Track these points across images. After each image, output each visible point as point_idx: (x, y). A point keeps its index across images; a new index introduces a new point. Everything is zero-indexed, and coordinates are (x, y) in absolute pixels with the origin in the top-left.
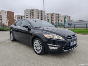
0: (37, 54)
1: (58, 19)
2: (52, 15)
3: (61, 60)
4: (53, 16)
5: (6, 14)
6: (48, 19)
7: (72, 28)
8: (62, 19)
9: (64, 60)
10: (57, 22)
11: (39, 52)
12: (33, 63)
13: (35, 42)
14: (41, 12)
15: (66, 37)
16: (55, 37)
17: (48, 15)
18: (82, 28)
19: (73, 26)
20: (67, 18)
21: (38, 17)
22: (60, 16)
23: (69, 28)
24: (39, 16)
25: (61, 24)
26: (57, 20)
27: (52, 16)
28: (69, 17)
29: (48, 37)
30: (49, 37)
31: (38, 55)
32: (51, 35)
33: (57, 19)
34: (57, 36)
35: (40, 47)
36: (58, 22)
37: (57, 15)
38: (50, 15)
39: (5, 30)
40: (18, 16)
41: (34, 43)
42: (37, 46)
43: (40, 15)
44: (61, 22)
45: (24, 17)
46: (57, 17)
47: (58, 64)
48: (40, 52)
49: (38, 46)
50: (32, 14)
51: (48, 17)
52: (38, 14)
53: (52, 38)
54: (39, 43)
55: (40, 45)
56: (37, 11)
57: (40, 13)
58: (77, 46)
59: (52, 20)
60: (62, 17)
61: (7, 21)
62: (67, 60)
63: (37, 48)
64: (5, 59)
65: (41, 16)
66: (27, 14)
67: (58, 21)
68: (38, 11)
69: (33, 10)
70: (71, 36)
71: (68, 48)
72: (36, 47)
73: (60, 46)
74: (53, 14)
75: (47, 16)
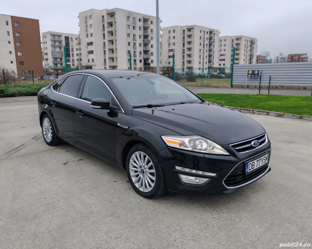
0: (140, 194)
1: (210, 50)
2: (187, 33)
3: (216, 216)
4: (190, 36)
5: (10, 28)
6: (172, 47)
7: (260, 88)
8: (223, 48)
9: (224, 215)
10: (206, 60)
11: (146, 191)
12: (132, 227)
13: (133, 156)
14: (145, 20)
15: (233, 146)
16: (199, 147)
17: (172, 34)
18: (299, 88)
19: (265, 83)
20: (242, 47)
21: (131, 39)
22: (216, 38)
23: (248, 87)
24: (137, 37)
25: (220, 69)
26: (206, 54)
27: (187, 39)
28: (252, 42)
29: (177, 146)
30: (180, 145)
31: (145, 201)
32: (186, 140)
33: (207, 48)
34: (207, 143)
35: (152, 174)
36: (210, 62)
37: (207, 36)
38: (179, 35)
39: (13, 95)
40: (53, 35)
41: (131, 161)
42: (139, 170)
43: (139, 33)
44: (222, 62)
45: (78, 38)
46: (207, 42)
47: (205, 228)
48: (150, 189)
49: (143, 172)
50: (111, 29)
51: (172, 41)
52: (134, 28)
53: (190, 149)
54: (149, 162)
55: (151, 168)
56: (128, 18)
57: (141, 24)
58: (270, 169)
59: (187, 52)
60: (223, 43)
61: (13, 57)
62: (233, 215)
63: (141, 175)
64: (44, 212)
65: (146, 37)
66: (91, 31)
67: (210, 56)
68: (131, 19)
69: (112, 14)
70: (250, 142)
71: (239, 178)
72: (136, 172)
73: (214, 175)
74: (189, 30)
75: (167, 36)
